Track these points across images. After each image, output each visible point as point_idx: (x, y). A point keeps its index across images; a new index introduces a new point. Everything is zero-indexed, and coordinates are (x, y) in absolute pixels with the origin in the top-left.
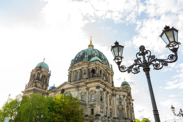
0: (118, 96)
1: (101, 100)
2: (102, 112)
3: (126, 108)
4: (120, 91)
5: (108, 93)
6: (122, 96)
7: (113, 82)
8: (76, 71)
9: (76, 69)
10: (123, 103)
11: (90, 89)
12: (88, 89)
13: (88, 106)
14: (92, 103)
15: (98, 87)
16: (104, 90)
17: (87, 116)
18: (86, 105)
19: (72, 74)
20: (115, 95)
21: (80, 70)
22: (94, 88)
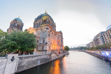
0: (57, 35)
1: (49, 36)
2: (49, 42)
3: (61, 41)
4: (59, 33)
5: (53, 33)
6: (59, 36)
7: (55, 29)
8: (37, 24)
9: (37, 23)
10: (59, 39)
11: (43, 30)
12: (42, 30)
13: (41, 39)
14: (44, 37)
15: (47, 29)
16: (51, 31)
17: (40, 44)
18: (40, 38)
19: (35, 25)
20: (56, 35)
21: (39, 23)
22: (45, 30)
